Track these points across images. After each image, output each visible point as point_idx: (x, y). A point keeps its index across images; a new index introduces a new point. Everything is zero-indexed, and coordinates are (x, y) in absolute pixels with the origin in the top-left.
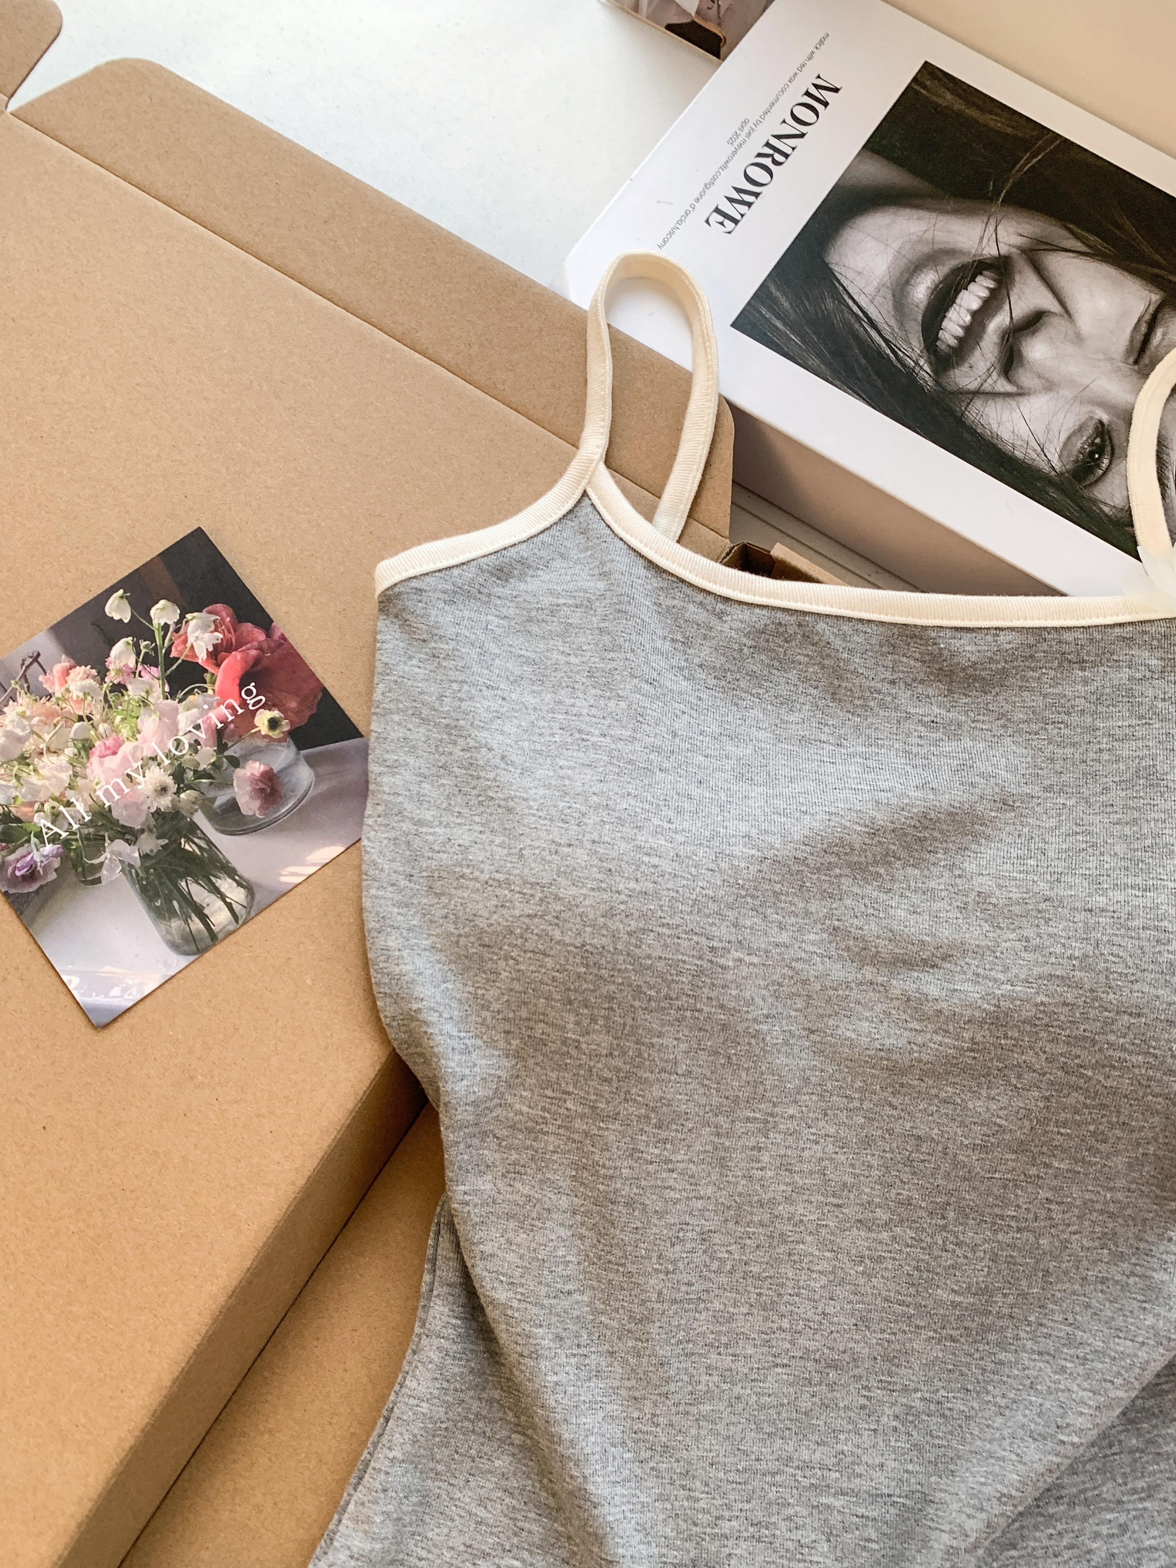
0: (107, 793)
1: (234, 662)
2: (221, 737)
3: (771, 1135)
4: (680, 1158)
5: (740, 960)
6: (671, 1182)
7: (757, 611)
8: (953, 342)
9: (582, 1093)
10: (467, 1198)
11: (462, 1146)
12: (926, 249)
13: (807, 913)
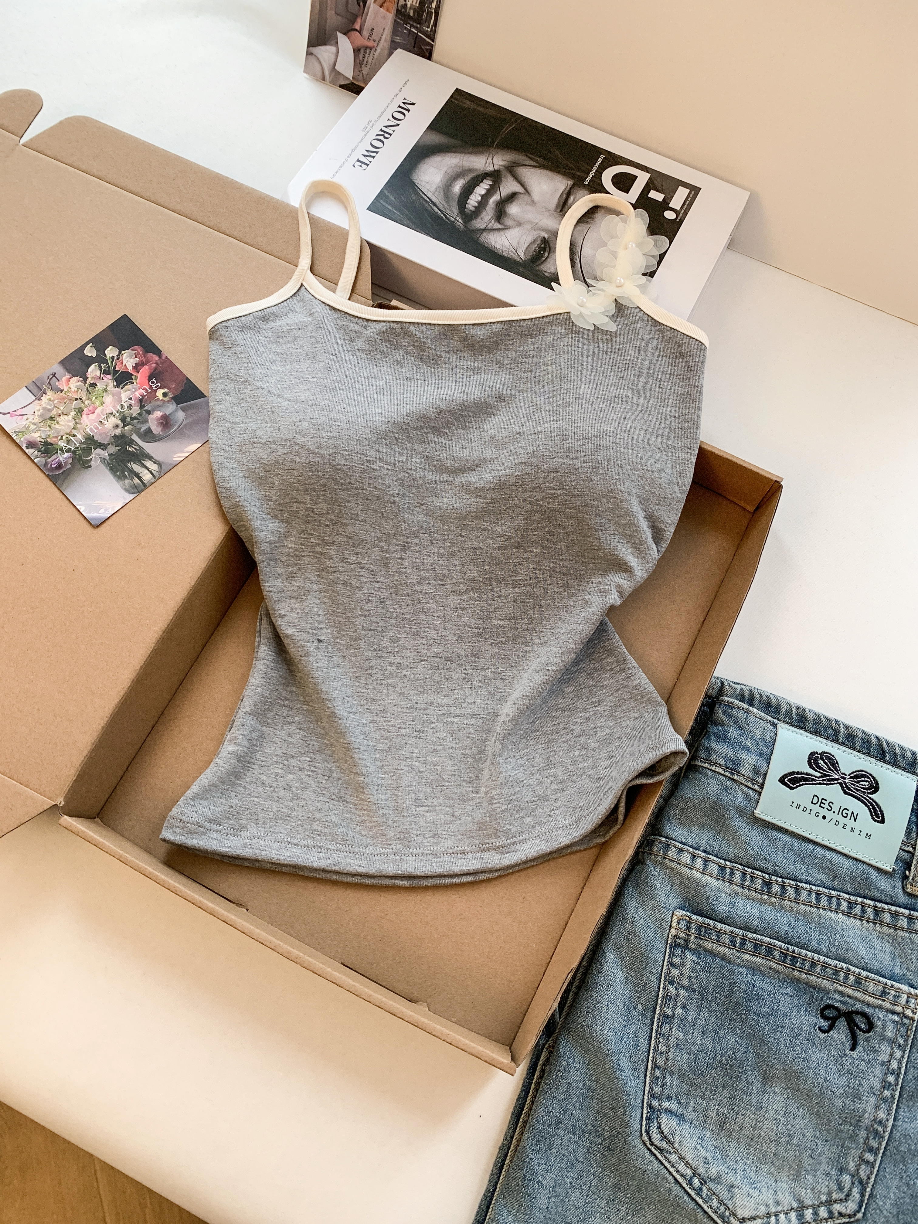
0: (91, 429)
1: (145, 371)
2: (141, 402)
3: (408, 553)
4: (365, 562)
5: (382, 467)
6: (362, 573)
7: (382, 323)
8: (473, 209)
9: (317, 534)
10: (271, 589)
11: (265, 563)
12: (459, 170)
13: (413, 449)
